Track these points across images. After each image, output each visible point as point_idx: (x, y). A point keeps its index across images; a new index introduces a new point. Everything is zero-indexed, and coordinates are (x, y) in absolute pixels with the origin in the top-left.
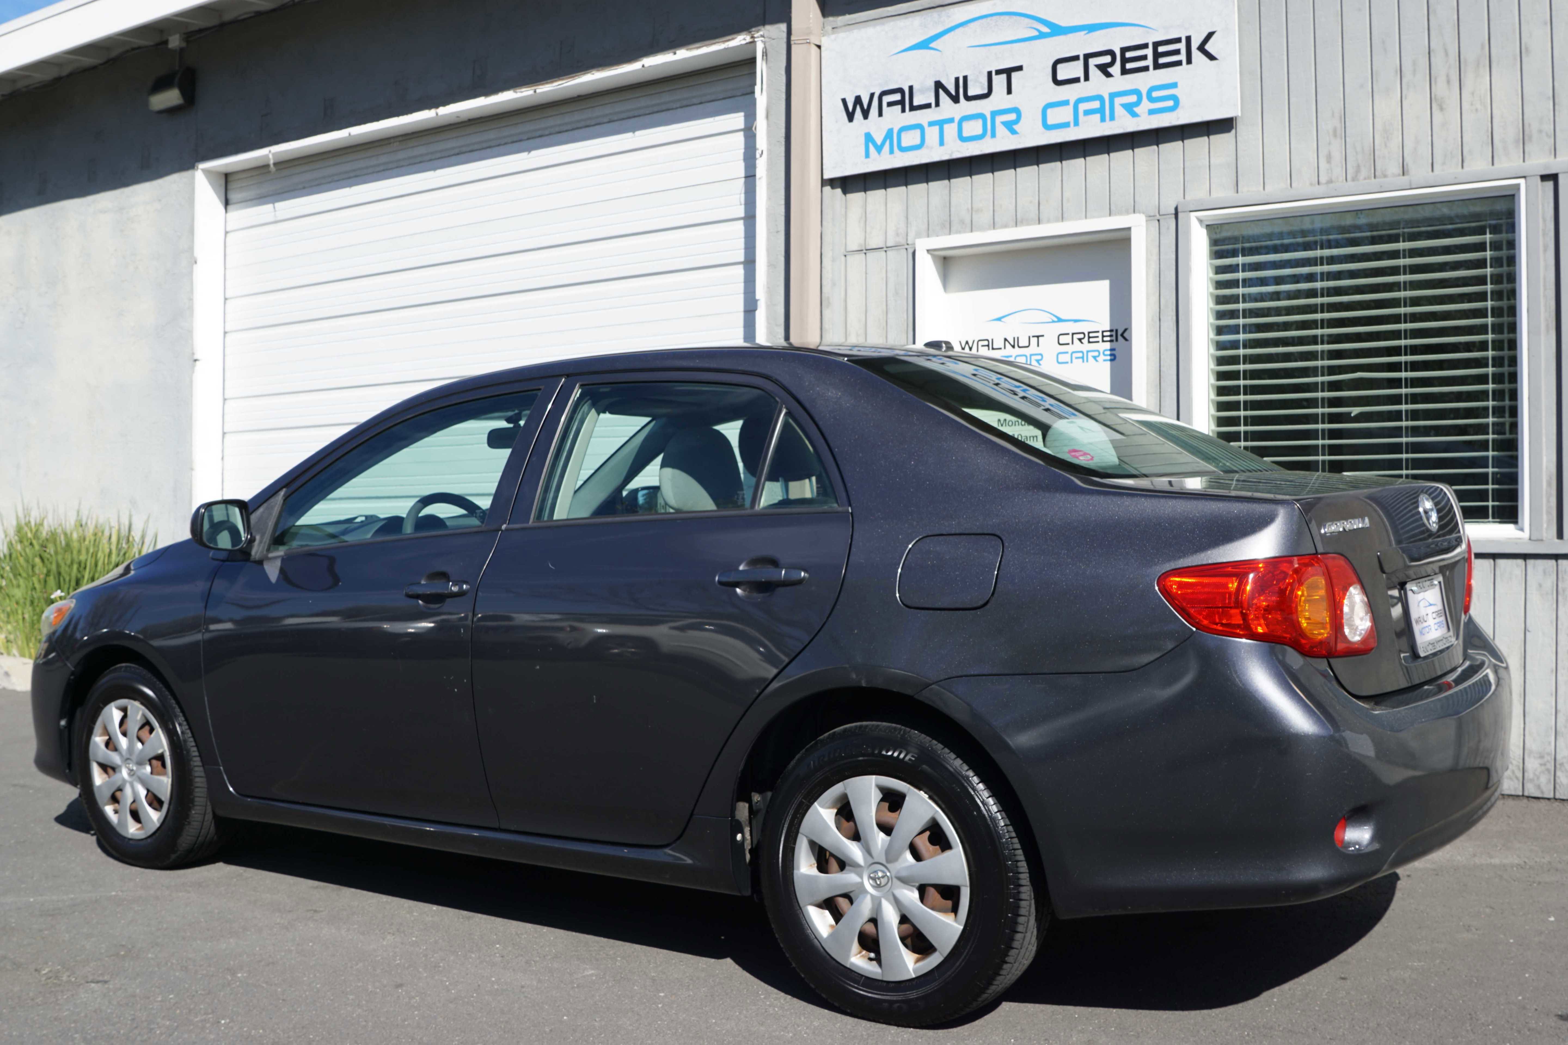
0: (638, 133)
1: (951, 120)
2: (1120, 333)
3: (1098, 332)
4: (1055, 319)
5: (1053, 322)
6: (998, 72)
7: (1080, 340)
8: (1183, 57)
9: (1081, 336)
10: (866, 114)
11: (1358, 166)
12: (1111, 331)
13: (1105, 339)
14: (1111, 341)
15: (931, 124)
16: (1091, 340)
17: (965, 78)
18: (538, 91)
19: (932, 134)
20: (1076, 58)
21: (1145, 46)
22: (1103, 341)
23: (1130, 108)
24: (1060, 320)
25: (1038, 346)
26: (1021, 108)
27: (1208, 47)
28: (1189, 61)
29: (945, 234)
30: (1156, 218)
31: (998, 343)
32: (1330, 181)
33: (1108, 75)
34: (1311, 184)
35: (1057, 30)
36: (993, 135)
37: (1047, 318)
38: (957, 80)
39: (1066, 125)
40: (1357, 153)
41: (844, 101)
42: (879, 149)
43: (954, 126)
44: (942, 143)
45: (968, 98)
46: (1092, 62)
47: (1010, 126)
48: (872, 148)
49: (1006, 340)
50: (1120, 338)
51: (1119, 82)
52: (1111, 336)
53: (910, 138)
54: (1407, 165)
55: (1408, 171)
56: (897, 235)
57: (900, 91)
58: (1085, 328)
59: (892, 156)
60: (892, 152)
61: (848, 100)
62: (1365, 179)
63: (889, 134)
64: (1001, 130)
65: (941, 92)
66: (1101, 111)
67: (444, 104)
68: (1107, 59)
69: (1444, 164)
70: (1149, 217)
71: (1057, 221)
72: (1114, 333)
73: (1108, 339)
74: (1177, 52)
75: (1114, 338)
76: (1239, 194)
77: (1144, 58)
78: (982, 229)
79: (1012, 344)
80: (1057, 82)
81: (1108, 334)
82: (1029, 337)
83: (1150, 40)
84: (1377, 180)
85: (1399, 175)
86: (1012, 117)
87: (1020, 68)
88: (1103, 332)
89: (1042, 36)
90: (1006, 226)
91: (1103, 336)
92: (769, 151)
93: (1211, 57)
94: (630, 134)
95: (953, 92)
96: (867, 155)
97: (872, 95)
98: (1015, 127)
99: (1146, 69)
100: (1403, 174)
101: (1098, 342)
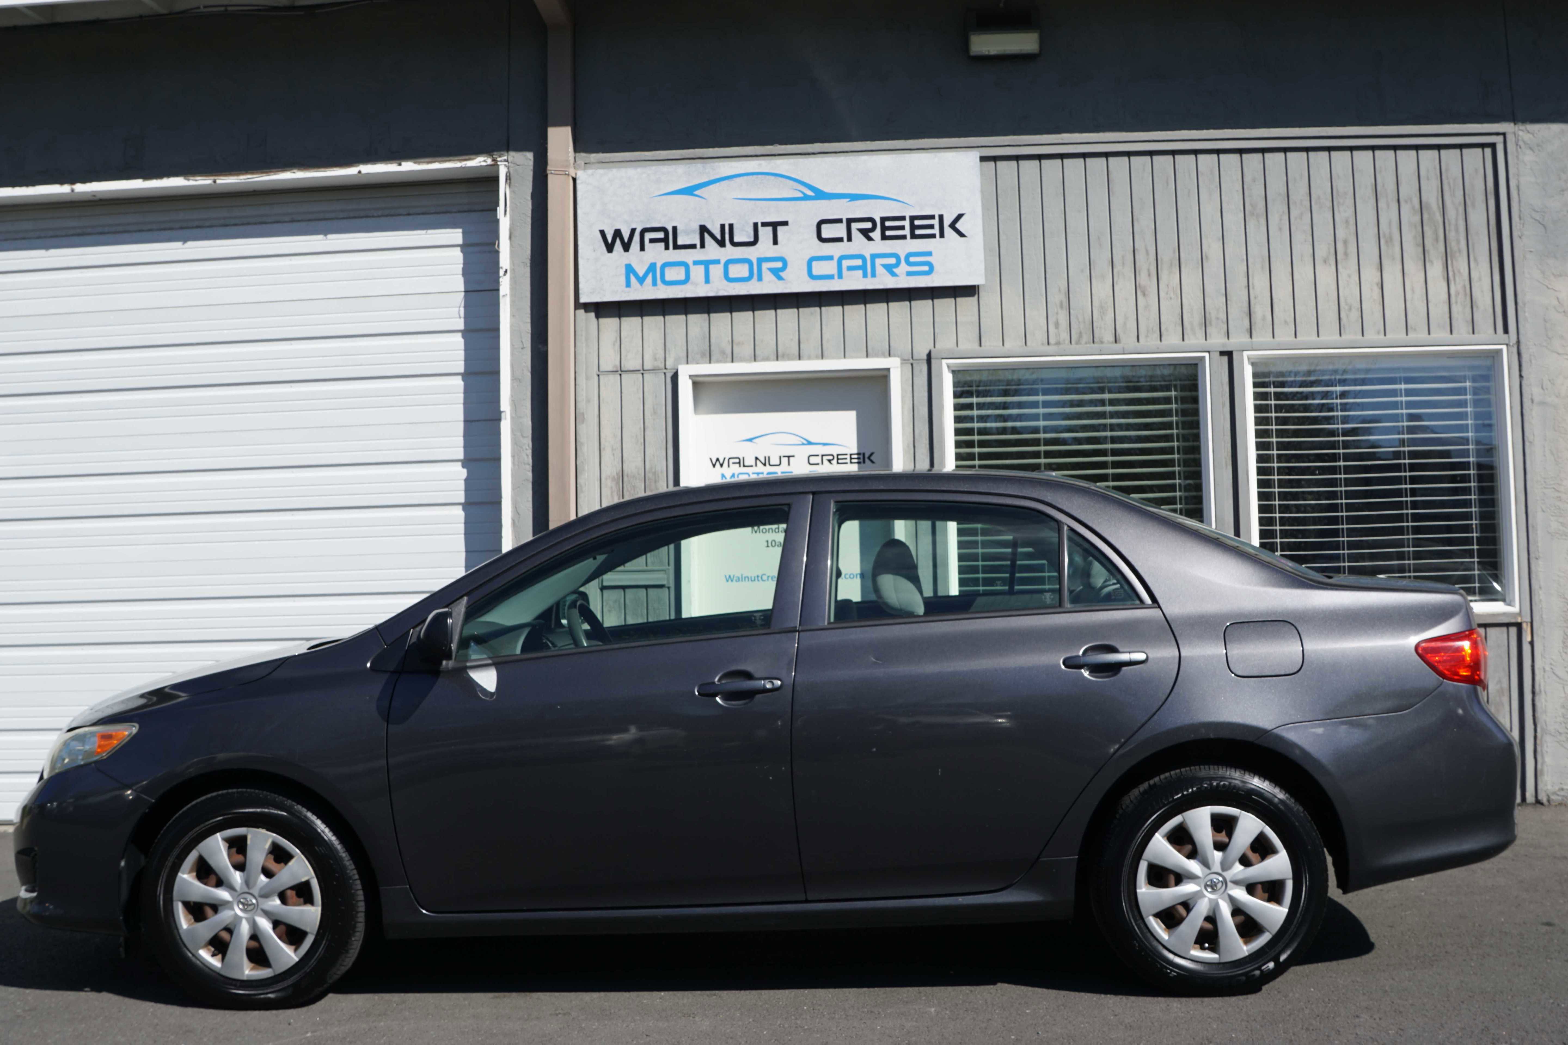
0: (330, 236)
1: (717, 262)
2: (867, 456)
3: (846, 454)
4: (805, 442)
5: (803, 444)
6: (764, 224)
7: (829, 461)
8: (936, 231)
9: (831, 458)
10: (626, 247)
11: (1081, 333)
12: (858, 454)
13: (853, 461)
14: (859, 463)
15: (696, 263)
16: (840, 461)
17: (731, 226)
18: (218, 181)
19: (697, 273)
20: (839, 221)
21: (903, 218)
22: (851, 463)
23: (889, 268)
24: (810, 443)
25: (789, 464)
26: (787, 258)
27: (958, 225)
28: (942, 235)
29: (705, 363)
30: (910, 362)
31: (750, 461)
32: (1058, 343)
33: (870, 239)
34: (1043, 344)
35: (820, 195)
36: (760, 279)
37: (798, 441)
38: (723, 227)
39: (831, 277)
40: (1079, 322)
41: (602, 233)
42: (641, 280)
43: (720, 267)
44: (707, 280)
45: (734, 244)
46: (855, 226)
47: (776, 272)
48: (633, 279)
49: (757, 458)
50: (867, 460)
51: (878, 245)
52: (858, 458)
53: (673, 274)
54: (1119, 336)
55: (1120, 340)
56: (655, 359)
57: (664, 229)
58: (835, 451)
59: (655, 288)
60: (654, 283)
61: (606, 232)
62: (1086, 343)
63: (652, 268)
64: (768, 276)
65: (706, 236)
66: (863, 268)
67: (84, 181)
68: (868, 225)
69: (1147, 336)
70: (904, 361)
71: (817, 358)
72: (861, 456)
73: (856, 461)
74: (931, 227)
75: (861, 460)
76: (983, 348)
77: (902, 228)
78: (742, 360)
79: (763, 462)
80: (821, 239)
81: (856, 456)
82: (780, 457)
83: (908, 214)
84: (1096, 345)
85: (1112, 342)
86: (779, 265)
87: (785, 223)
88: (851, 455)
89: (806, 198)
90: (767, 359)
91: (851, 459)
92: (513, 270)
93: (961, 235)
94: (321, 237)
95: (719, 237)
96: (628, 284)
97: (633, 231)
98: (782, 274)
99: (904, 237)
100: (1116, 342)
101: (846, 463)
